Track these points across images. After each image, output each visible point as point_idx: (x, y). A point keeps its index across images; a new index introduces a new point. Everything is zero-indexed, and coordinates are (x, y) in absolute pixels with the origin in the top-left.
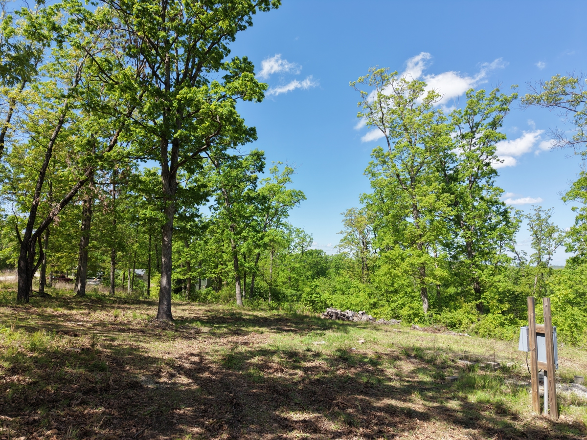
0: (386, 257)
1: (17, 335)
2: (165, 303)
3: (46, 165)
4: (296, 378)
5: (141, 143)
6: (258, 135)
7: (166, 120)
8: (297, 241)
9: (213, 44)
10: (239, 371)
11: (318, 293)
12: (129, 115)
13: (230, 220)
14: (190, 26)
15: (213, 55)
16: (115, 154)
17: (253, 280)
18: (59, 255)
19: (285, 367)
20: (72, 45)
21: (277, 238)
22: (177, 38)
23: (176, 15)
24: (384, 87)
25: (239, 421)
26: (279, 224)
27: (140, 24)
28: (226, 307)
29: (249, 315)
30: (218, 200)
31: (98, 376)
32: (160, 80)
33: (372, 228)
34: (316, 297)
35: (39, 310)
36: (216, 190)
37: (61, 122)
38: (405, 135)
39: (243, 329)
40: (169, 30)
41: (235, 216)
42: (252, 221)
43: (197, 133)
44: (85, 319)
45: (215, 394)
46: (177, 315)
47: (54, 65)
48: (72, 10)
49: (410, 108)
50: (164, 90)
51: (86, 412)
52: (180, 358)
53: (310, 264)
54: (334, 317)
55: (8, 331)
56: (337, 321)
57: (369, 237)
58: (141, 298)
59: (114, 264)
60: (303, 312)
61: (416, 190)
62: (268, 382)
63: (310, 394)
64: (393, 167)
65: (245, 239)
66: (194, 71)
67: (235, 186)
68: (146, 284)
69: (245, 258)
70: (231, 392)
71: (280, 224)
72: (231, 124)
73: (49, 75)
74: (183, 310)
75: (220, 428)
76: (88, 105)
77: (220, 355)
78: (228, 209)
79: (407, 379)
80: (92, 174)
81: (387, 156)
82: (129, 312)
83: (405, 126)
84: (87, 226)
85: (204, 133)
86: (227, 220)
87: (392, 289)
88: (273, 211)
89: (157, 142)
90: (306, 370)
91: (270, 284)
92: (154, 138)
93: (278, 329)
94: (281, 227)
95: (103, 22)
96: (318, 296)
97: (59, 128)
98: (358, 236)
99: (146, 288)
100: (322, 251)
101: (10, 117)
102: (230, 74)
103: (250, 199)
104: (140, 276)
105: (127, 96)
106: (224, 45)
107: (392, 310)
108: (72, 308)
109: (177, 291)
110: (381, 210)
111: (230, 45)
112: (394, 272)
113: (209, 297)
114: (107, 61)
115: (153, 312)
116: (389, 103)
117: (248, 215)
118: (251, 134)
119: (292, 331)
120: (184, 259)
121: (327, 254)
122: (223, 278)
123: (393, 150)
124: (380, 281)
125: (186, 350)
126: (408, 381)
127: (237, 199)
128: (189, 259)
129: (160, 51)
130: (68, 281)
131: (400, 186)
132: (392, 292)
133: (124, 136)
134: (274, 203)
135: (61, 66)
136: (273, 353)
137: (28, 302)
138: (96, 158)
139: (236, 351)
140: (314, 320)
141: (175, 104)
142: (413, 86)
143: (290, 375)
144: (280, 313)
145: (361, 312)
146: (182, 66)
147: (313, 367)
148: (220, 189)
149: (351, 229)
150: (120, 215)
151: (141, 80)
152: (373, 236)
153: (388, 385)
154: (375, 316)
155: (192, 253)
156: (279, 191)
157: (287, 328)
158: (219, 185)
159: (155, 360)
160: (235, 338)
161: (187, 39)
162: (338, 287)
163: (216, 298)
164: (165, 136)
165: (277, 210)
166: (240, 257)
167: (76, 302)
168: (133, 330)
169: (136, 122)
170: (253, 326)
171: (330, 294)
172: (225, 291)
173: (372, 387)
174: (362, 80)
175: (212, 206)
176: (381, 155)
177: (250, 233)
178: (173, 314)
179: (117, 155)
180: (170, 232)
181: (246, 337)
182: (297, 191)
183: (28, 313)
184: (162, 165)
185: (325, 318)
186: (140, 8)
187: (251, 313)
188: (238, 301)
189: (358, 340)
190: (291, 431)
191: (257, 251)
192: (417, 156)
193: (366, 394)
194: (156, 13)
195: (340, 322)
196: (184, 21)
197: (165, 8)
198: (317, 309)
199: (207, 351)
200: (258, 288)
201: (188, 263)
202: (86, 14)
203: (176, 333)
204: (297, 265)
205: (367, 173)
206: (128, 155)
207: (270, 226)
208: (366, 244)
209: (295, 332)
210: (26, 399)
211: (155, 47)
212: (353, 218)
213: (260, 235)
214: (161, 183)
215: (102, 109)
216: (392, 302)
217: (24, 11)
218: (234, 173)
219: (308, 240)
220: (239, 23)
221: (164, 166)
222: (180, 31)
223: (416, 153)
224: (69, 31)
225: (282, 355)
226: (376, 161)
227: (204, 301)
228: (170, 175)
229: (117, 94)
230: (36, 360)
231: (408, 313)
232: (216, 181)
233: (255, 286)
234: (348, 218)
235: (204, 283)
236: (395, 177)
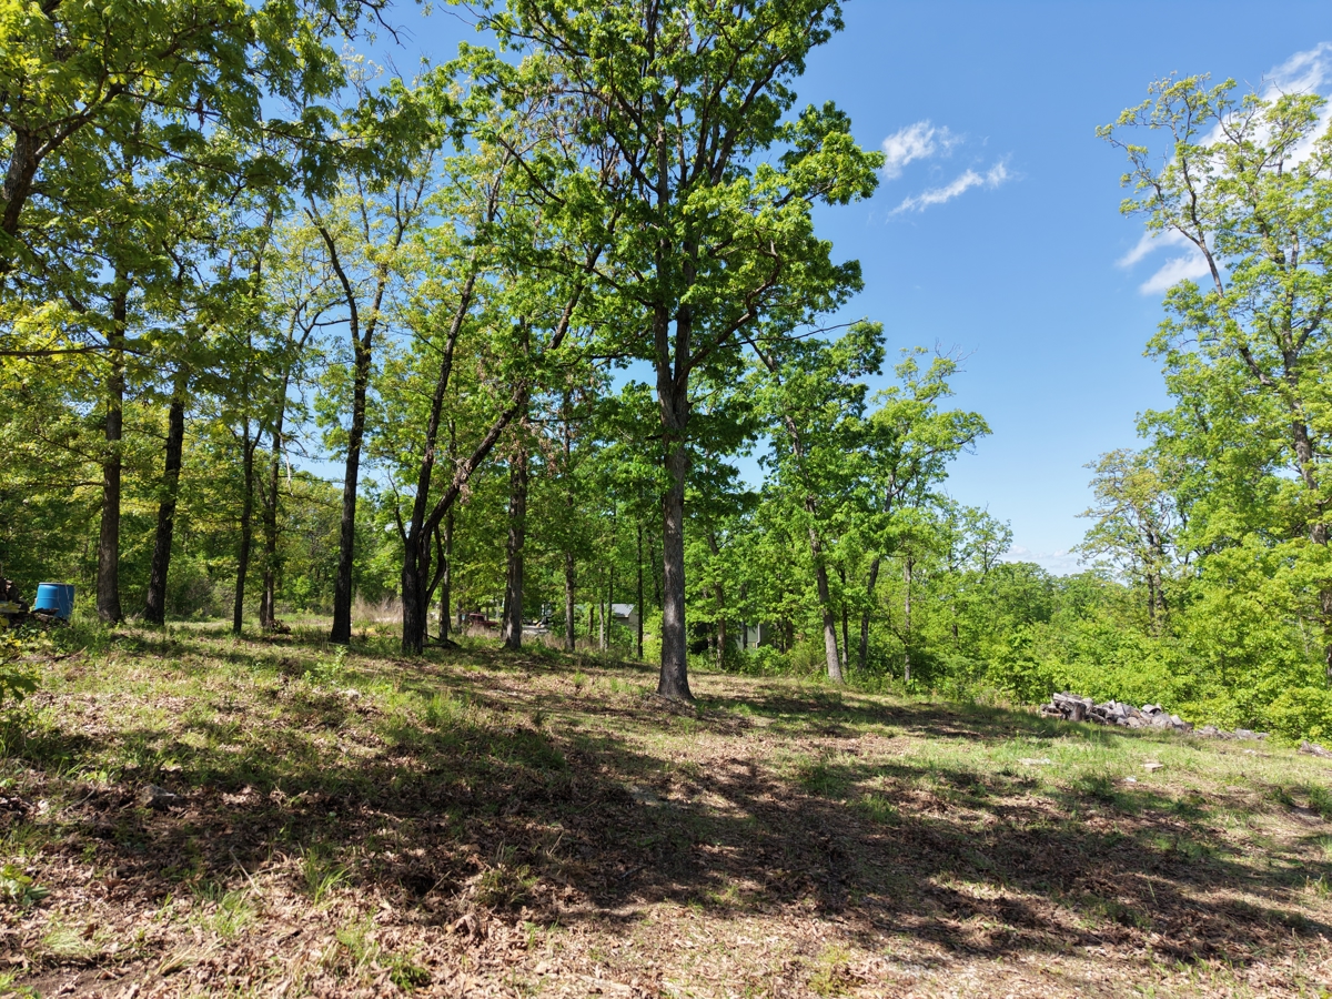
0: (1218, 565)
1: (404, 698)
2: (675, 660)
3: (441, 390)
4: (978, 826)
5: (614, 327)
6: (864, 278)
7: (663, 268)
8: (971, 540)
9: (756, 88)
10: (839, 800)
11: (1031, 659)
12: (590, 269)
13: (805, 485)
14: (707, 56)
15: (758, 112)
16: (566, 351)
17: (865, 628)
18: (471, 567)
19: (950, 802)
20: (479, 138)
21: (918, 528)
22: (678, 90)
23: (675, 40)
24: (1196, 127)
25: (843, 882)
26: (922, 496)
27: (603, 68)
28: (806, 683)
29: (859, 701)
30: (777, 444)
31: (549, 776)
32: (648, 183)
33: (1173, 500)
34: (1024, 668)
35: (441, 668)
36: (771, 421)
37: (467, 299)
38: (1263, 242)
39: (847, 725)
40: (663, 73)
41: (817, 476)
42: (856, 486)
43: (728, 287)
44: (521, 687)
45: (786, 831)
46: (699, 691)
47: (450, 190)
48: (478, 70)
49: (1276, 169)
50: (657, 207)
51: (529, 826)
52: (709, 764)
53: (1006, 597)
54: (1074, 716)
55: (390, 691)
56: (1083, 723)
57: (1166, 521)
58: (625, 659)
59: (572, 587)
60: (991, 701)
61: (1302, 385)
62: (907, 824)
63: (1014, 857)
64: (1229, 330)
65: (841, 528)
66: (718, 153)
67: (815, 409)
68: (635, 635)
69: (843, 577)
70: (822, 834)
71: (927, 496)
72: (802, 258)
73: (441, 212)
74: (712, 683)
75: (799, 888)
76: (513, 255)
77: (795, 767)
78: (801, 462)
79: (1288, 856)
80: (524, 396)
81: (1211, 303)
82: (602, 679)
83: (1260, 219)
84: (520, 509)
85: (742, 287)
86: (799, 487)
87: (1239, 651)
88: (909, 464)
89: (648, 318)
90: (1000, 811)
91: (906, 639)
92: (640, 314)
93: (929, 730)
94: (927, 504)
95: (534, 84)
96: (1031, 664)
97: (463, 312)
98: (1135, 522)
99: (635, 643)
100: (1036, 567)
101: (379, 301)
102: (796, 150)
103: (851, 439)
104: (622, 618)
105: (585, 225)
106: (779, 86)
107: (1240, 707)
108: (500, 669)
109: (699, 649)
110: (1199, 450)
111: (795, 84)
112: (1240, 602)
113: (767, 664)
114: (544, 159)
115: (652, 682)
116: (1211, 164)
117: (846, 471)
118: (850, 275)
119: (964, 735)
120: (711, 579)
121: (1051, 572)
122: (794, 622)
123: (1229, 285)
124: (1203, 632)
125: (720, 752)
126: (1290, 861)
127: (822, 438)
128: (719, 579)
129: (645, 122)
130: (489, 626)
131: (1254, 381)
132: (1236, 661)
133: (581, 315)
134: (908, 447)
135: (463, 191)
136: (919, 773)
137: (420, 653)
138: (531, 360)
139: (831, 762)
140: (1020, 719)
141: (680, 231)
142: (1284, 110)
143: (962, 818)
144: (933, 701)
145: (1148, 708)
146: (691, 150)
147: (1021, 808)
148: (781, 418)
149: (1114, 505)
150: (579, 483)
151: (610, 189)
152: (1179, 520)
153: (1233, 864)
154: (1190, 719)
155: (726, 565)
156: (921, 416)
157: (952, 730)
158: (780, 409)
159: (656, 763)
160: (828, 741)
161: (700, 89)
162: (1084, 646)
163: (781, 666)
164: (661, 302)
165: (916, 462)
166: (831, 572)
167: (505, 659)
168: (613, 712)
169: (603, 280)
170: (868, 722)
171: (1063, 662)
172: (799, 651)
173: (1184, 863)
174: (1130, 117)
175: (764, 457)
176: (1191, 301)
177: (852, 514)
178: (691, 688)
179: (569, 354)
180: (678, 508)
181: (853, 741)
182: (967, 413)
183: (421, 671)
184: (658, 369)
185: (1049, 718)
186: (604, 33)
187: (863, 697)
188: (832, 671)
189: (1141, 761)
190: (966, 917)
191: (871, 555)
192: (1300, 294)
193: (1168, 874)
194: (636, 38)
195: (1092, 726)
196: (693, 49)
197: (652, 29)
198: (1028, 697)
199: (766, 757)
200: (878, 649)
201: (719, 588)
202: (502, 73)
203: (699, 723)
204: (975, 598)
205: (1155, 349)
206: (591, 354)
207: (901, 502)
208: (1159, 543)
209: (974, 738)
210: (423, 794)
211: (634, 115)
212: (1119, 475)
213: (877, 518)
214: (657, 404)
215: (538, 261)
216: (1241, 685)
217: (395, 85)
218: (812, 378)
219: (1000, 535)
220: (814, 26)
221: (662, 369)
222: (683, 72)
223: (1296, 288)
224: (474, 111)
225: (943, 780)
226: (1177, 320)
227: (756, 671)
228: (673, 386)
229: (566, 223)
230: (436, 739)
231: (1289, 712)
232: (770, 400)
233: (871, 644)
234: (1106, 475)
235: (755, 637)
236: (1237, 358)
